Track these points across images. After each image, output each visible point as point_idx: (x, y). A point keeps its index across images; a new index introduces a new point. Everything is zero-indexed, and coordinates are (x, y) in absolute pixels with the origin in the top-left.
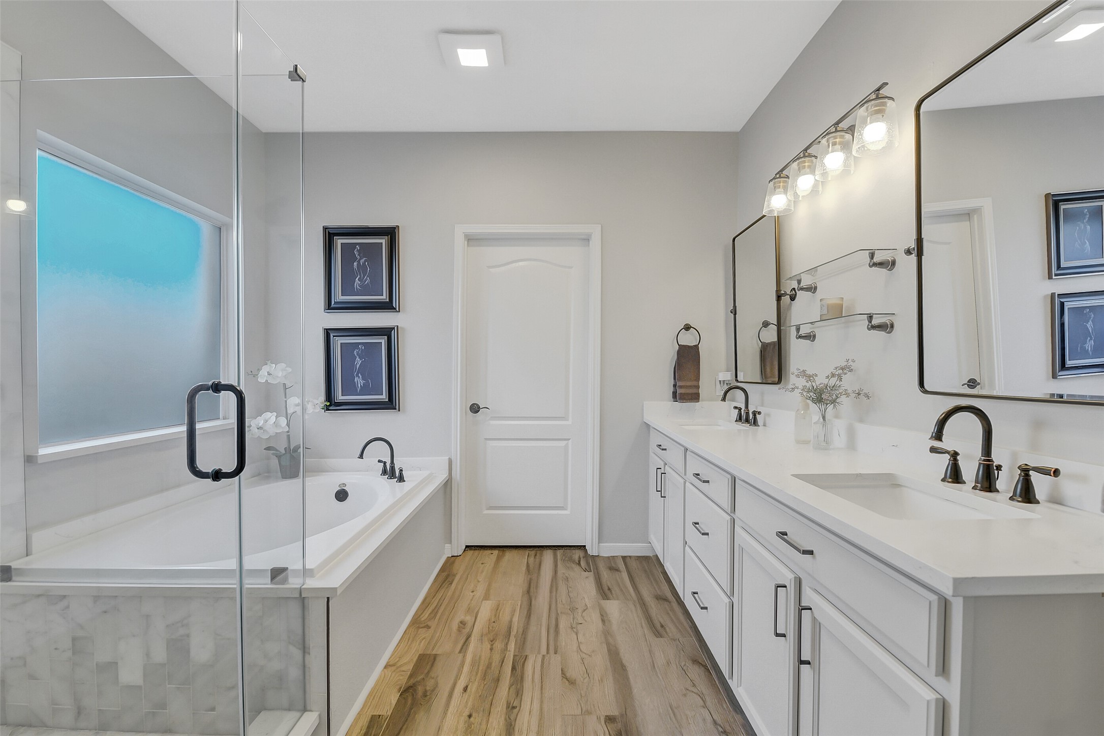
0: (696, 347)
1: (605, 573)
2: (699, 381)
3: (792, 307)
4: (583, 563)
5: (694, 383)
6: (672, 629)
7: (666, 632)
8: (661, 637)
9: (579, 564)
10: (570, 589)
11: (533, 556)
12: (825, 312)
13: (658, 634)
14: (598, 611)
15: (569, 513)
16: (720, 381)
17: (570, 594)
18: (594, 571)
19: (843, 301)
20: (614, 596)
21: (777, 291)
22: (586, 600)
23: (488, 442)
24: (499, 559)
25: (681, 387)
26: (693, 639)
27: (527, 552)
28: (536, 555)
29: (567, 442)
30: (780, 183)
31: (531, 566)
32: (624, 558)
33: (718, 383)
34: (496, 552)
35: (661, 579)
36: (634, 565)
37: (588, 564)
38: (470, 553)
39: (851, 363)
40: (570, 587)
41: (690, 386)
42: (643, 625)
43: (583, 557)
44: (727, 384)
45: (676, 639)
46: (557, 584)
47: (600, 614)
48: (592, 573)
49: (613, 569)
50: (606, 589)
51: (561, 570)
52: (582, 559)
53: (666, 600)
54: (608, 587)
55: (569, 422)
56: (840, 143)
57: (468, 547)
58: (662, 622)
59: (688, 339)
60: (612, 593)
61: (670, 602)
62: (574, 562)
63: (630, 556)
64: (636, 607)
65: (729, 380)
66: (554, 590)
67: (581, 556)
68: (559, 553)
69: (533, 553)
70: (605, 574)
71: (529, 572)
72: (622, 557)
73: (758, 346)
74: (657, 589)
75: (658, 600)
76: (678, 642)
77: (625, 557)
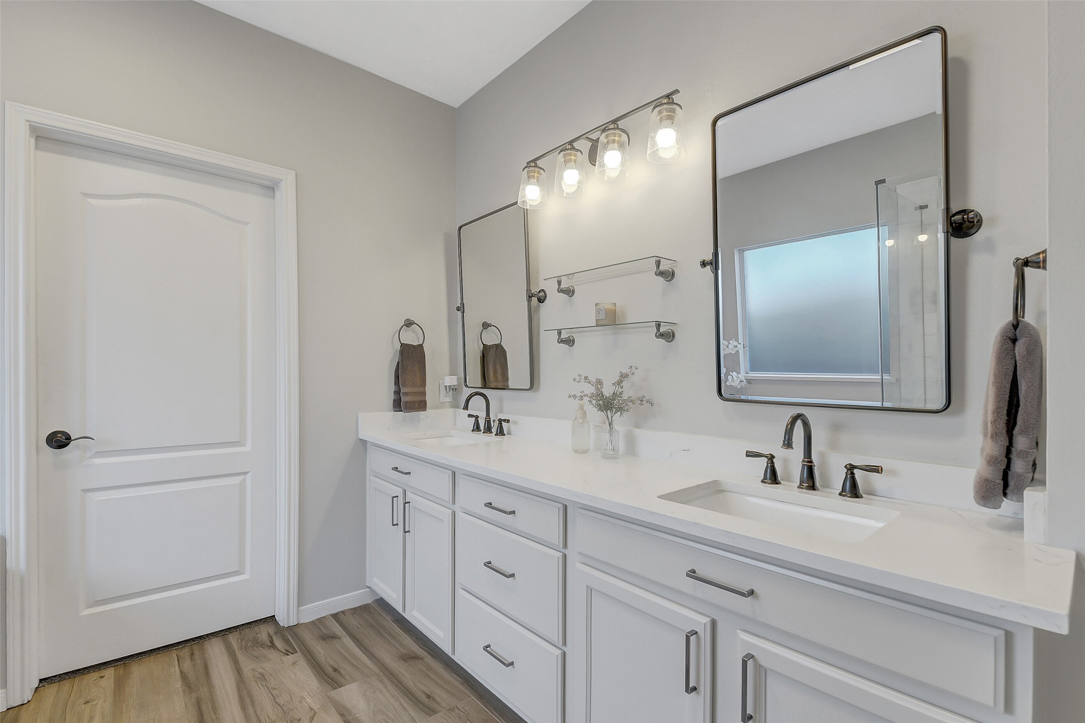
0: (421, 346)
1: (318, 648)
2: (425, 387)
3: (541, 309)
4: (278, 643)
5: (420, 389)
6: (441, 695)
7: (438, 703)
8: (436, 714)
9: (273, 646)
10: (274, 692)
11: (187, 658)
12: (602, 317)
13: (430, 711)
14: (333, 711)
15: (248, 577)
16: (446, 386)
17: (278, 700)
18: (301, 650)
19: (616, 307)
20: (347, 677)
21: (527, 290)
22: (308, 700)
23: (90, 494)
24: (119, 685)
25: (406, 394)
26: (472, 699)
27: (174, 654)
28: (192, 654)
29: (242, 477)
30: (535, 173)
31: (191, 676)
32: (335, 616)
33: (443, 389)
34: (110, 672)
35: (397, 632)
36: (353, 622)
37: (286, 641)
38: (51, 690)
39: (634, 370)
40: (275, 689)
41: (416, 393)
42: (405, 705)
43: (276, 633)
44: (453, 389)
45: (454, 708)
46: (249, 693)
47: (339, 715)
48: (299, 653)
49: (328, 637)
50: (330, 670)
51: (248, 666)
52: (274, 638)
53: (415, 657)
54: (333, 667)
55: (248, 448)
56: (618, 142)
57: (41, 681)
58: (425, 690)
59: (411, 338)
60: (341, 675)
61: (422, 659)
62: (263, 645)
63: (342, 612)
64: (383, 683)
65: (454, 385)
66: (248, 702)
67: (272, 633)
68: (233, 638)
69: (185, 652)
70: (320, 650)
71: (190, 687)
72: (332, 615)
73: (479, 348)
74: (398, 646)
75: (406, 661)
76: (457, 710)
77: (337, 614)
